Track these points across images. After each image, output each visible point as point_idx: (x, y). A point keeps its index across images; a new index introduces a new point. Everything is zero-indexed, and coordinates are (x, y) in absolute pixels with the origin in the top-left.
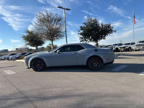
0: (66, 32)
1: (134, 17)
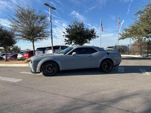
0: (51, 32)
1: (102, 25)
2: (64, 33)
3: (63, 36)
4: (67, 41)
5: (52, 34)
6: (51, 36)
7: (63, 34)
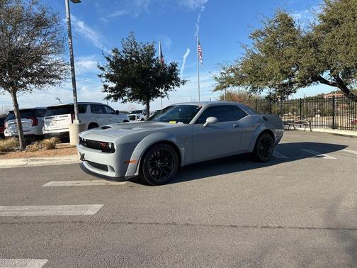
0: (72, 64)
2: (102, 69)
3: (100, 76)
4: (112, 90)
5: (73, 70)
6: (71, 76)
7: (101, 72)
